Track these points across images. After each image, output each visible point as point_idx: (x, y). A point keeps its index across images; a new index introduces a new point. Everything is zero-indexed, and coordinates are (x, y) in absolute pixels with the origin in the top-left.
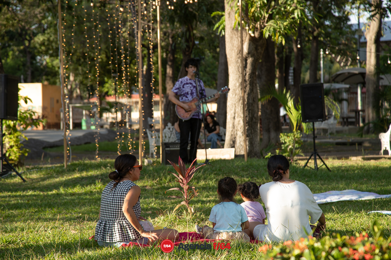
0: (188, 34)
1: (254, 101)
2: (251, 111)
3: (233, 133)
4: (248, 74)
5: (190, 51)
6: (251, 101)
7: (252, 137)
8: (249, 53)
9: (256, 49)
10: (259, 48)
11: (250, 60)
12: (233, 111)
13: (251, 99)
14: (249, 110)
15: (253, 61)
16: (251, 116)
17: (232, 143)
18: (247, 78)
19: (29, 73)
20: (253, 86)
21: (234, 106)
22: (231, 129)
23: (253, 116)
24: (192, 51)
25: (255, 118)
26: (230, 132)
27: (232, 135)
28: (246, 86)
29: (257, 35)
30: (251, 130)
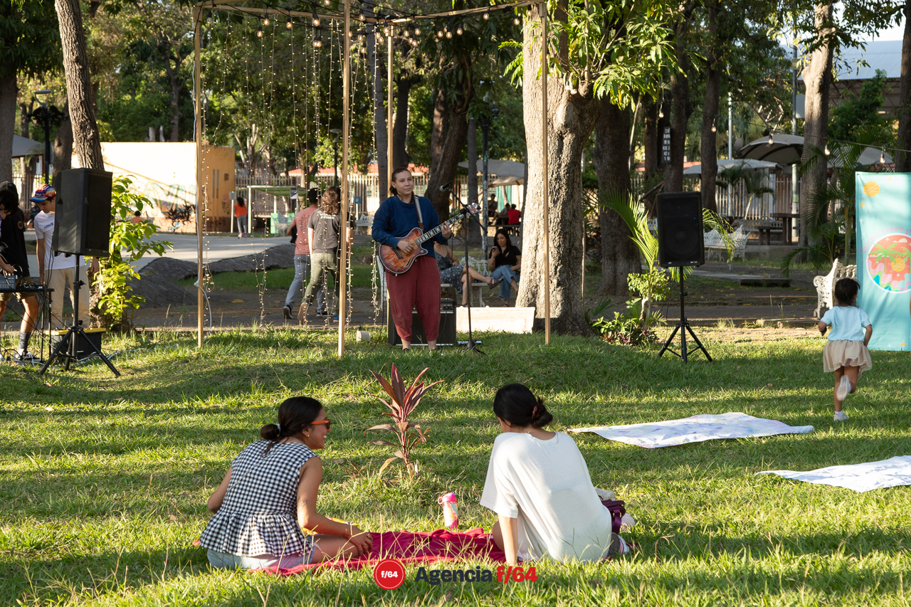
0: (461, 73)
1: (574, 215)
2: (567, 236)
3: (532, 278)
4: (563, 165)
5: (465, 106)
6: (568, 217)
7: (570, 285)
8: (566, 125)
9: (581, 117)
10: (587, 115)
11: (568, 139)
12: (534, 235)
13: (568, 213)
14: (565, 233)
15: (574, 140)
16: (567, 245)
17: (530, 296)
18: (562, 173)
19: (176, 121)
20: (573, 188)
21: (536, 224)
22: (530, 270)
23: (573, 245)
24: (467, 107)
25: (576, 249)
26: (528, 274)
27: (531, 281)
28: (560, 188)
29: (582, 90)
30: (568, 273)
